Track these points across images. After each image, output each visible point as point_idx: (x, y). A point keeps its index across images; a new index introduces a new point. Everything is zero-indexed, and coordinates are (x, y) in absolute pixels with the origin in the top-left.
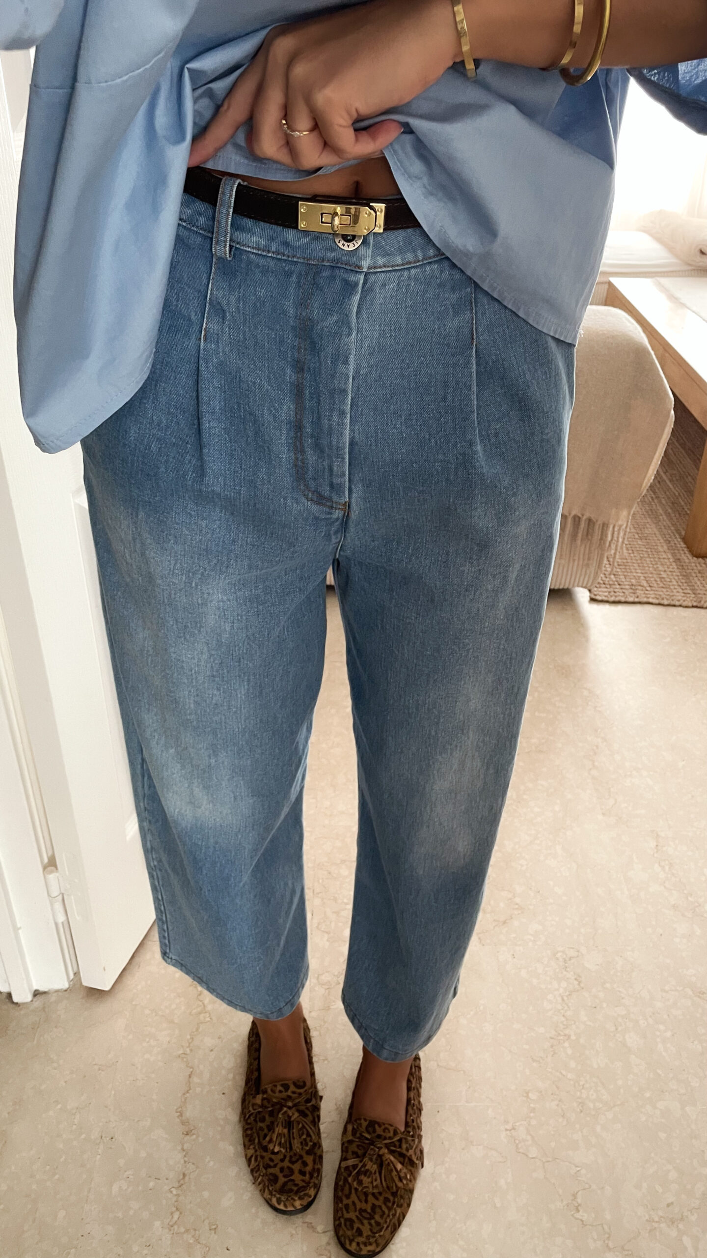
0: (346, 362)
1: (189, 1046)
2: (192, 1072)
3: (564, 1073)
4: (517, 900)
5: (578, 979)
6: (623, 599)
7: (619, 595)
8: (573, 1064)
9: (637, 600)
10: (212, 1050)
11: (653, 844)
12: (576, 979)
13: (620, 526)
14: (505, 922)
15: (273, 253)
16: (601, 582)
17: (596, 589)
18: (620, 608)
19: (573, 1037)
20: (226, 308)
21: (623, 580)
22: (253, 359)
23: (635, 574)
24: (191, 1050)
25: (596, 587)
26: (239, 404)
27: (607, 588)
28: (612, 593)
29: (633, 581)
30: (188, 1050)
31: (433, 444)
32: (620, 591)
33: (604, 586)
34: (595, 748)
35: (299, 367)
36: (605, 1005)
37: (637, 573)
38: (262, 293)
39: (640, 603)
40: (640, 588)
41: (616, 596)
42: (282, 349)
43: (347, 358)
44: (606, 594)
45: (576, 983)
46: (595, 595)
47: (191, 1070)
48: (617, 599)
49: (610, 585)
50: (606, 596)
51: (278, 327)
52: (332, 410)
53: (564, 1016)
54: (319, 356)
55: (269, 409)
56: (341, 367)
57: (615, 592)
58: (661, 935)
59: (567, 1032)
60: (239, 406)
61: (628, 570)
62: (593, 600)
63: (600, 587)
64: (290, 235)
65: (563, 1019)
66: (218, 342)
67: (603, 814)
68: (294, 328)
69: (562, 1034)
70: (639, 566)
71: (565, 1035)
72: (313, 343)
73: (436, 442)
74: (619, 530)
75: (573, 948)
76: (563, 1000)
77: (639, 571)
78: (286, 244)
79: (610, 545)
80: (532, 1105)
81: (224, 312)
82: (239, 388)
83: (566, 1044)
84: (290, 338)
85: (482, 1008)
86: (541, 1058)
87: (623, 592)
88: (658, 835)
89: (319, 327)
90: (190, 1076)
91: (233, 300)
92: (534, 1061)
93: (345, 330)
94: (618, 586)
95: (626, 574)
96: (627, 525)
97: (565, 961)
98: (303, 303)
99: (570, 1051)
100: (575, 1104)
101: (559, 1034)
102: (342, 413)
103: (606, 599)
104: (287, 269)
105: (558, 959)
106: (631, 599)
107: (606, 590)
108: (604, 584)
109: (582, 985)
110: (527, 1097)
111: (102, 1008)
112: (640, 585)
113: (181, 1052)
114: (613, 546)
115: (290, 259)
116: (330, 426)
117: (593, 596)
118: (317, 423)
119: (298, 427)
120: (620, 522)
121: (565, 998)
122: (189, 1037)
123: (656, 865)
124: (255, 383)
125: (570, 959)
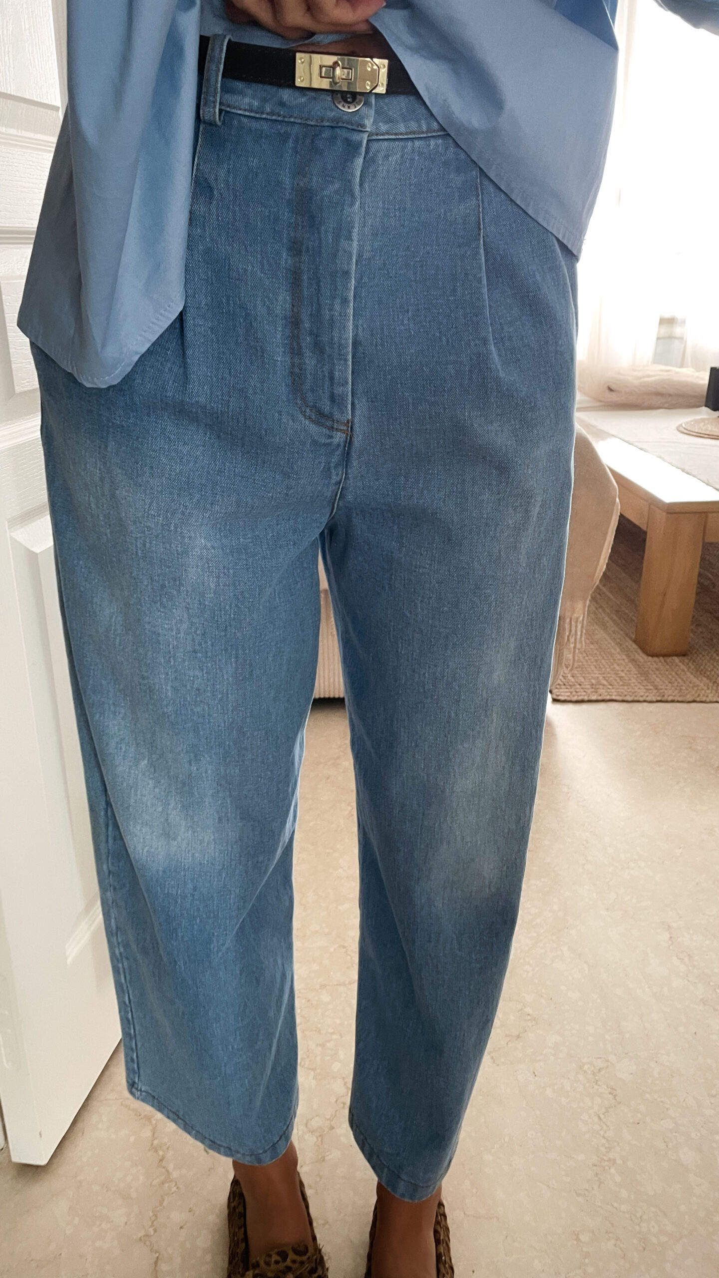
0: (349, 238)
1: (152, 1225)
2: (158, 1258)
3: (615, 1205)
4: (528, 1010)
5: (612, 1092)
6: (586, 698)
7: (581, 695)
8: (624, 1194)
9: (600, 698)
10: (181, 1228)
11: (666, 936)
12: (610, 1093)
13: (577, 618)
14: (518, 1037)
15: (267, 114)
16: (561, 683)
17: (557, 690)
18: (584, 706)
19: (619, 1161)
20: (213, 184)
21: (583, 680)
22: (244, 244)
23: (593, 675)
24: (155, 1231)
25: (557, 688)
26: (228, 297)
27: (567, 688)
28: (574, 693)
29: (593, 681)
30: (151, 1231)
31: (444, 343)
32: (582, 690)
33: (563, 687)
34: (585, 842)
35: (296, 248)
36: (648, 1119)
37: (595, 674)
38: (254, 162)
39: (603, 701)
40: (601, 687)
41: (578, 696)
42: (277, 228)
43: (350, 232)
44: (569, 694)
45: (611, 1097)
46: (558, 696)
47: (157, 1254)
48: (580, 698)
49: (570, 685)
50: (568, 696)
51: (272, 202)
52: (333, 298)
53: (604, 1137)
54: (319, 233)
55: (262, 300)
56: (343, 243)
57: (576, 692)
58: (695, 1033)
59: (611, 1155)
60: (228, 300)
61: (586, 672)
62: (555, 700)
63: (561, 688)
64: (286, 94)
65: (604, 1141)
66: (204, 226)
67: (607, 909)
68: (289, 202)
69: (605, 1158)
70: (596, 667)
71: (609, 1160)
72: (312, 217)
73: (448, 341)
74: (577, 622)
75: (600, 1058)
76: (600, 1118)
77: (597, 672)
78: (282, 104)
79: (568, 640)
80: (585, 1249)
81: (211, 189)
82: (229, 278)
83: (613, 1171)
84: (286, 215)
85: (507, 1139)
86: (587, 1190)
87: (585, 692)
88: (669, 926)
89: (318, 198)
90: (156, 1263)
91: (222, 173)
92: (578, 1195)
93: (348, 199)
94: (579, 686)
95: (584, 675)
96: (584, 617)
97: (594, 1074)
98: (300, 171)
99: (618, 1179)
100: (635, 1241)
101: (602, 1159)
102: (345, 301)
103: (568, 699)
104: (282, 131)
105: (585, 1072)
106: (594, 698)
107: (567, 690)
108: (564, 685)
109: (618, 1099)
110: (578, 1239)
111: (38, 1190)
112: (601, 684)
113: (142, 1233)
114: (572, 640)
115: (286, 119)
116: (332, 317)
117: (555, 697)
118: (317, 316)
119: (294, 322)
120: (576, 615)
121: (602, 1116)
122: (151, 1214)
123: (675, 958)
124: (246, 270)
125: (600, 1070)
